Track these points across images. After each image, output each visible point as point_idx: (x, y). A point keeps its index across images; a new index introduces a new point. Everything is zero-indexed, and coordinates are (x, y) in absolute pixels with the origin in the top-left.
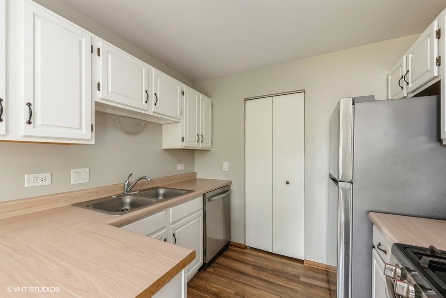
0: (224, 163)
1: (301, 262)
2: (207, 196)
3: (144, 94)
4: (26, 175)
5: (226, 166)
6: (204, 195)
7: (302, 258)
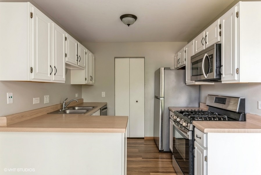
0: (102, 92)
1: (143, 138)
2: (101, 109)
3: (76, 57)
4: (34, 98)
5: (103, 94)
6: (100, 109)
7: (143, 137)
